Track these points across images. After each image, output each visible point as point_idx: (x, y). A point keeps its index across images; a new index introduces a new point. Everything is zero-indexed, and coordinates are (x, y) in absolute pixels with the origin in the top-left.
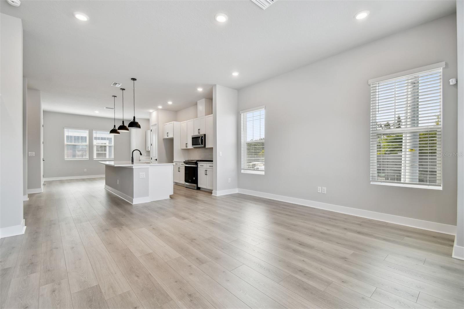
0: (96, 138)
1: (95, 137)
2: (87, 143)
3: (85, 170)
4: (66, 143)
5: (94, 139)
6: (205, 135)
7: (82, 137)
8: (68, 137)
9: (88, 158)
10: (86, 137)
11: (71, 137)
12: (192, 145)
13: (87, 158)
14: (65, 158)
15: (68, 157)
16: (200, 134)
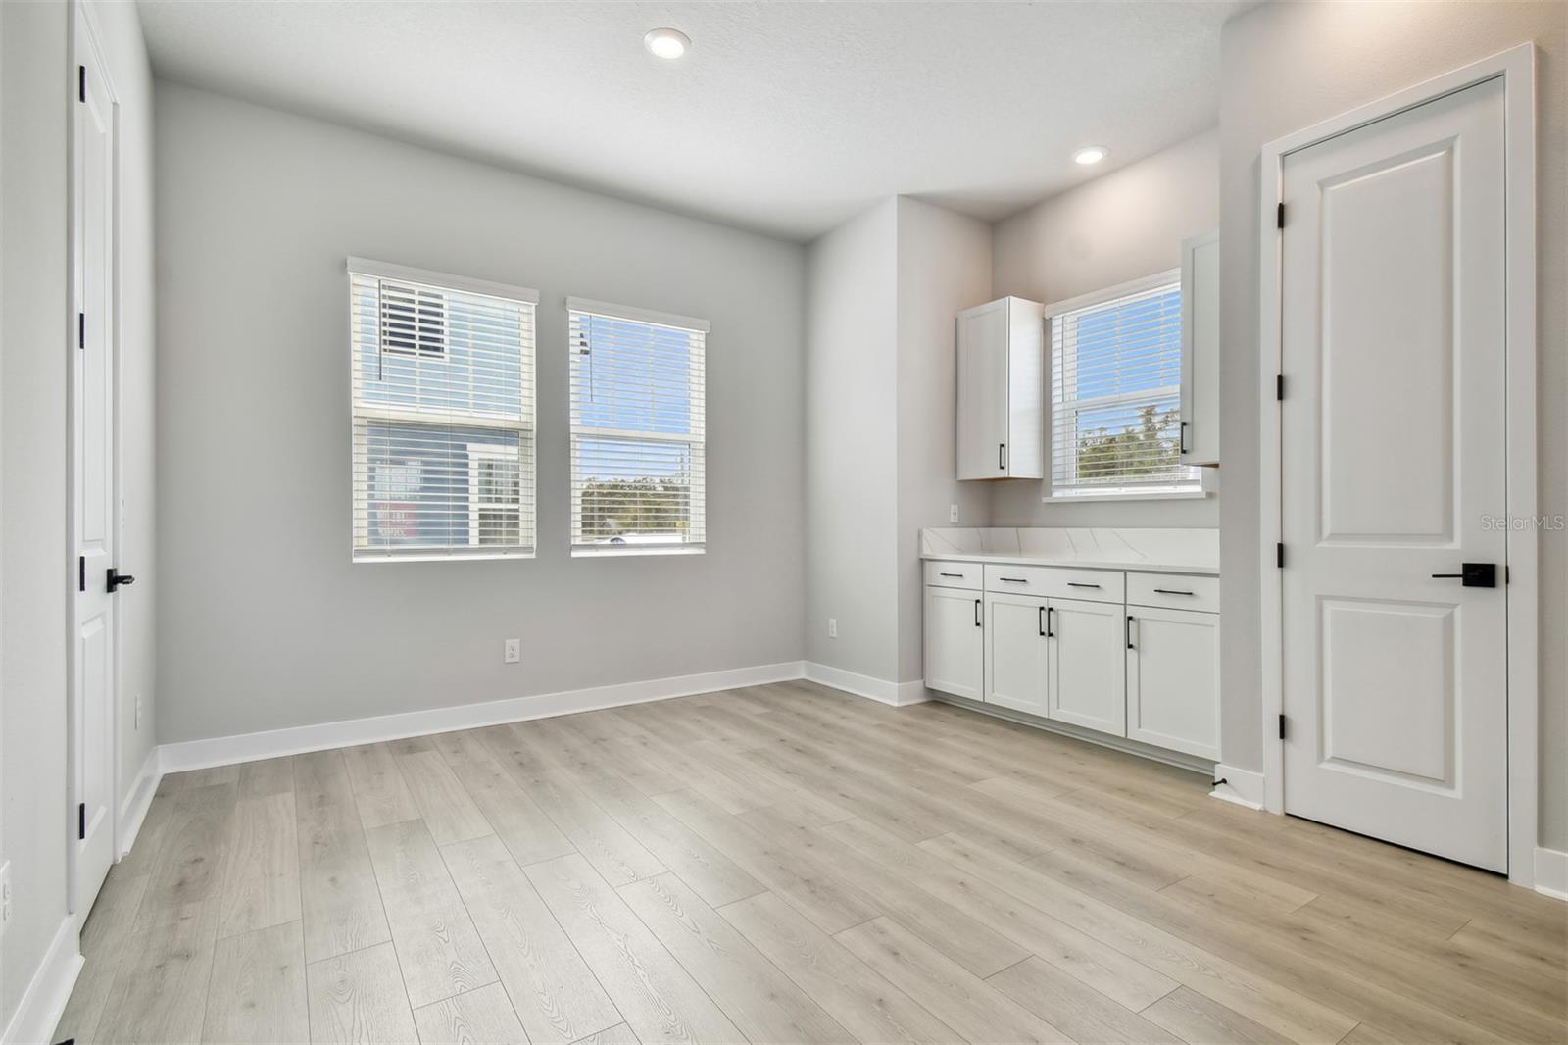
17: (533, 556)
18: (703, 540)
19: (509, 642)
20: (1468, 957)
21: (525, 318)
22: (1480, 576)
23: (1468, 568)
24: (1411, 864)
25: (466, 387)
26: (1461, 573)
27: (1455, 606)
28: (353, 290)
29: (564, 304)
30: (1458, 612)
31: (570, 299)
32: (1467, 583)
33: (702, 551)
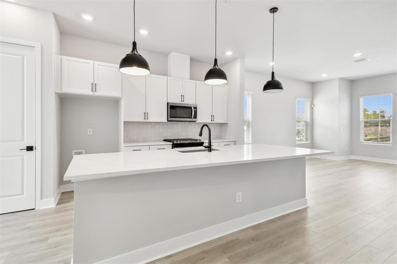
20: (30, 227)
22: (30, 149)
23: (28, 147)
24: (14, 215)
26: (26, 148)
27: (24, 155)
30: (25, 157)
32: (27, 150)
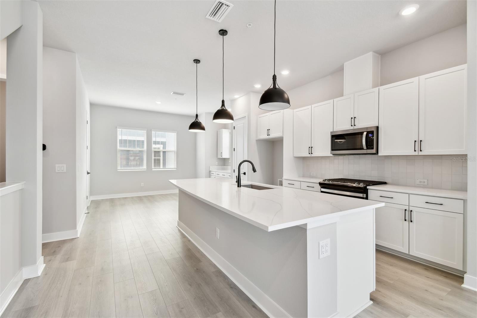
0: (155, 143)
1: (154, 141)
2: (145, 148)
3: (142, 184)
4: (118, 147)
5: (153, 144)
6: (378, 128)
7: (138, 141)
8: (121, 141)
9: (146, 168)
10: (143, 142)
11: (125, 141)
12: (332, 150)
13: (144, 168)
14: (118, 168)
15: (121, 166)
16: (355, 127)
17: (146, 170)
18: (176, 167)
19: (142, 183)
21: (145, 133)
25: (135, 144)
28: (118, 131)
29: (151, 131)
31: (152, 130)
33: (176, 169)
